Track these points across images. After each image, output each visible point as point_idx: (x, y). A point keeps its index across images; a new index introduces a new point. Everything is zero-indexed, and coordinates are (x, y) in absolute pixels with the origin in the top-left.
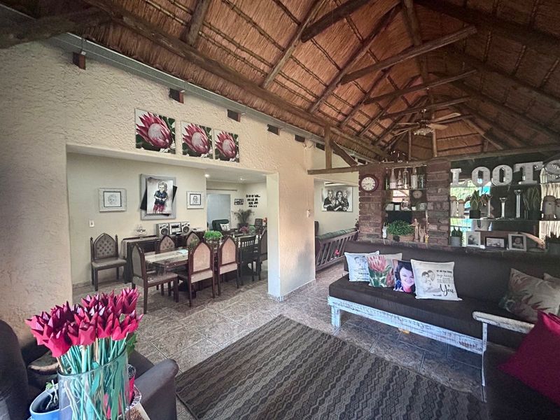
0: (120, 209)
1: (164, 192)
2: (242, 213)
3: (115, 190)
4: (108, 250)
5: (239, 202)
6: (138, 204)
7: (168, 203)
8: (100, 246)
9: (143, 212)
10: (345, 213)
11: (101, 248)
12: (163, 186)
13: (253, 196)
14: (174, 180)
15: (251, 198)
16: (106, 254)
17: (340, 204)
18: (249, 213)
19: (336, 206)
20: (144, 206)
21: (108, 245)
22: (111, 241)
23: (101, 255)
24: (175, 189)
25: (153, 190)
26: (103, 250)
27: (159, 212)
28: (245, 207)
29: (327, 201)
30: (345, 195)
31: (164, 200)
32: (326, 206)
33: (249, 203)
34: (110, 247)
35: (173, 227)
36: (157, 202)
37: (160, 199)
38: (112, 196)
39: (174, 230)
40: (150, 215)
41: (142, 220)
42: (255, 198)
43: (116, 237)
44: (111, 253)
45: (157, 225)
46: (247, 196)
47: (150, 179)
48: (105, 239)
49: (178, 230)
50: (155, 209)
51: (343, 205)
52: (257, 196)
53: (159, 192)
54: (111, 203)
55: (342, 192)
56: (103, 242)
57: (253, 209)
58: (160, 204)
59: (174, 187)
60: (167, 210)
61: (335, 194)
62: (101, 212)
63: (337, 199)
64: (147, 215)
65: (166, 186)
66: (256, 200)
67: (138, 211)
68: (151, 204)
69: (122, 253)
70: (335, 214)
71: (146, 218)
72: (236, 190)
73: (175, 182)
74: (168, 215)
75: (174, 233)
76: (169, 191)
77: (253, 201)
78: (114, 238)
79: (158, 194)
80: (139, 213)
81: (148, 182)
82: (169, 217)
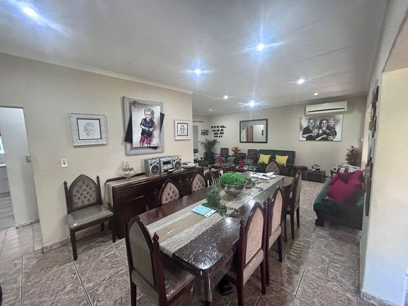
0: (100, 142)
1: (151, 120)
2: (208, 143)
3: (93, 117)
4: (88, 197)
5: (205, 133)
6: (122, 135)
7: (156, 133)
8: (78, 192)
9: (128, 145)
10: (332, 142)
11: (79, 195)
12: (149, 113)
13: (218, 127)
14: (161, 105)
15: (216, 129)
16: (86, 203)
17: (324, 133)
18: (214, 142)
19: (318, 135)
20: (129, 138)
21: (88, 190)
22: (92, 185)
23: (80, 204)
24: (162, 116)
25: (139, 117)
26: (82, 198)
27: (146, 145)
28: (211, 137)
29: (307, 131)
30: (332, 123)
31: (151, 130)
32: (306, 136)
33: (215, 134)
34: (91, 192)
35: (165, 163)
36: (143, 133)
37: (147, 129)
38: (88, 124)
39: (165, 167)
40: (136, 148)
41: (127, 155)
42: (220, 129)
43: (98, 178)
44: (93, 200)
45: (146, 161)
46: (212, 127)
47: (134, 103)
48: (84, 183)
49: (170, 166)
50: (142, 141)
51: (328, 134)
52: (223, 127)
53: (145, 120)
54: (88, 134)
55: (327, 121)
56: (81, 187)
57: (218, 139)
58: (147, 135)
59: (161, 113)
60: (155, 142)
61: (318, 123)
62: (75, 146)
63: (320, 128)
64: (132, 148)
65: (153, 113)
66: (222, 130)
67: (122, 144)
68: (137, 136)
69: (107, 198)
70: (318, 145)
71: (132, 152)
72: (203, 122)
73: (162, 109)
74: (155, 148)
75: (166, 171)
76: (156, 120)
77: (219, 131)
78: (95, 180)
79: (145, 122)
80: (123, 147)
81: (132, 108)
82: (158, 150)
